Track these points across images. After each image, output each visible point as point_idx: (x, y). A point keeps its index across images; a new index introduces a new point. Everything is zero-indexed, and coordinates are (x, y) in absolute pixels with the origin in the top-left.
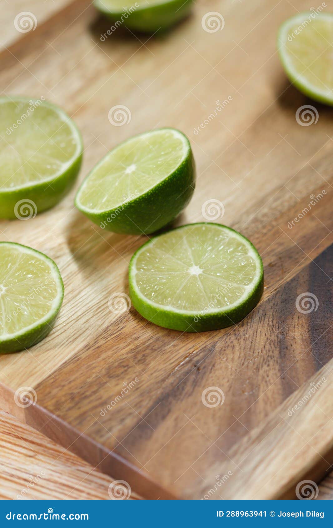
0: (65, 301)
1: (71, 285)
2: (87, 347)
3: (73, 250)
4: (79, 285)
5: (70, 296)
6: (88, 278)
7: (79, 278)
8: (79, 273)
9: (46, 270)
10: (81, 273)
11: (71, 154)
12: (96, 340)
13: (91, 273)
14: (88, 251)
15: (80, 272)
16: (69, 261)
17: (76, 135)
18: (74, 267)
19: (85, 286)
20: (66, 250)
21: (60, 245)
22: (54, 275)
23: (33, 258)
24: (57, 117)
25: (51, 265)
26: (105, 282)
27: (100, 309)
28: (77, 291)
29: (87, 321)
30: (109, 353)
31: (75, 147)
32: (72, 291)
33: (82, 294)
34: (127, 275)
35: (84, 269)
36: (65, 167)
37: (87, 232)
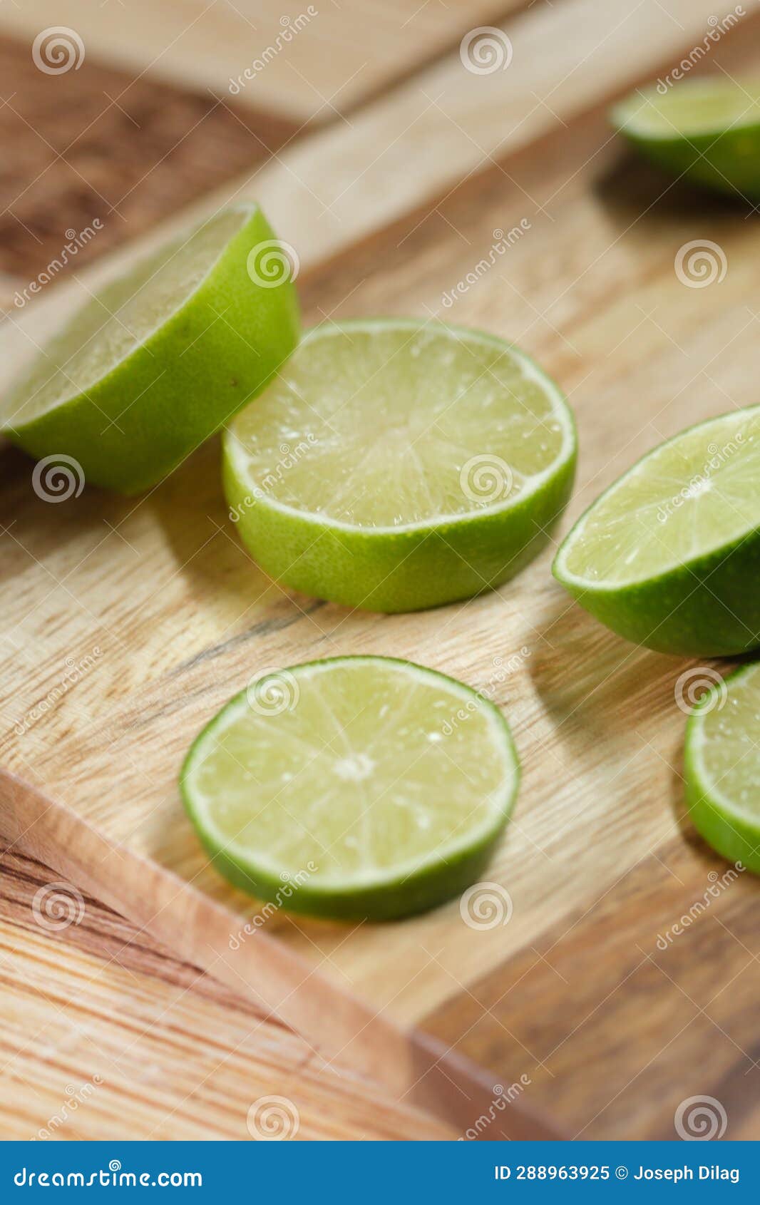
0: (520, 807)
1: (539, 770)
2: (575, 917)
3: (542, 691)
4: (557, 772)
5: (535, 796)
6: (579, 755)
7: (556, 757)
8: (556, 744)
9: (475, 725)
10: (564, 742)
11: (549, 458)
12: (598, 902)
13: (587, 747)
14: (583, 692)
15: (559, 741)
16: (535, 713)
17: (560, 414)
18: (545, 729)
19: (572, 774)
20: (526, 688)
21: (512, 675)
22: (497, 737)
23: (442, 695)
24: (517, 370)
25: (489, 715)
26: (622, 767)
27: (610, 830)
28: (552, 786)
29: (575, 857)
30: (632, 933)
31: (559, 439)
32: (541, 784)
33: (566, 792)
34: (680, 754)
35: (571, 734)
36: (533, 484)
37: (578, 649)
